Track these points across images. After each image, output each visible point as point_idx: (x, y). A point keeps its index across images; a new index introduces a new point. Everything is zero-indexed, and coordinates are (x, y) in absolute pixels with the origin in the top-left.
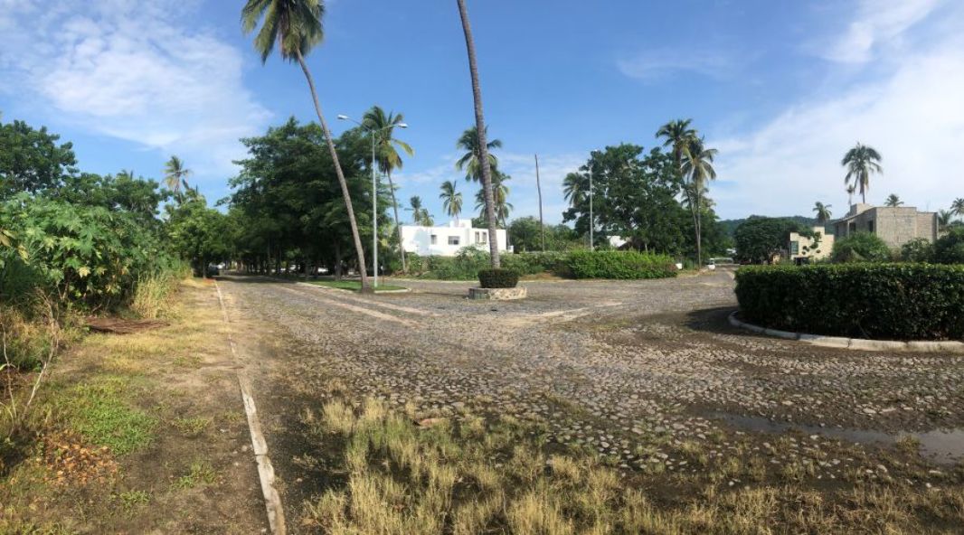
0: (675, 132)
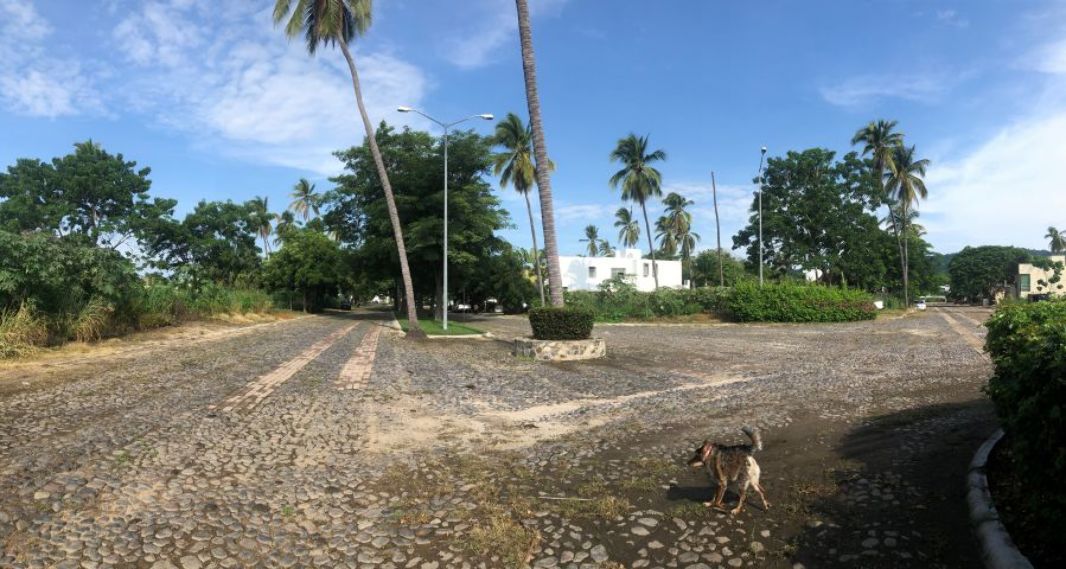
0: (876, 136)
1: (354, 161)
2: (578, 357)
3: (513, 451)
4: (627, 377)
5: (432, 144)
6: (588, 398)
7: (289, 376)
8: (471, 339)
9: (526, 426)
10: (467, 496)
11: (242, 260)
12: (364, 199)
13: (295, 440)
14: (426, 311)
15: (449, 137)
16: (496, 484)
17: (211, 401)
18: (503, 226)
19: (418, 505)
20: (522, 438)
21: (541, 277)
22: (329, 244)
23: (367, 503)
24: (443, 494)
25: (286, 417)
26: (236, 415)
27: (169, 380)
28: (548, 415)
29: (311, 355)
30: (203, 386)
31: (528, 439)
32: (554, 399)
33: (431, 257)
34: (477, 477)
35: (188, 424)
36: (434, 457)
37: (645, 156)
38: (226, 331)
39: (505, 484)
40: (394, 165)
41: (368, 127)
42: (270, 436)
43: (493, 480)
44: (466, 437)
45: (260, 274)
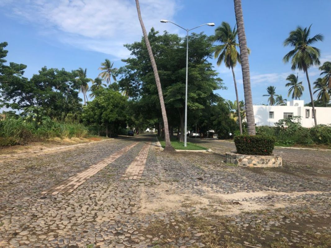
1: (136, 51)
2: (264, 166)
3: (226, 216)
4: (298, 181)
5: (180, 41)
6: (272, 191)
7: (96, 172)
8: (199, 152)
9: (234, 203)
10: (199, 239)
11: (70, 105)
12: (142, 73)
13: (97, 208)
14: (175, 136)
15: (189, 37)
16: (217, 234)
17: (44, 189)
18: (219, 88)
19: (169, 242)
20: (232, 210)
21: (240, 118)
22: (121, 98)
23: (139, 241)
24: (184, 237)
25: (92, 195)
26: (60, 196)
27: (15, 178)
28: (247, 198)
29: (109, 161)
30: (40, 181)
31: (235, 211)
32: (250, 189)
33: (178, 106)
34: (205, 229)
35: (27, 204)
36: (179, 216)
37: (308, 40)
38: (58, 148)
39: (222, 235)
40: (158, 54)
41: (144, 31)
42: (81, 207)
43: (215, 232)
44: (198, 207)
45: (81, 114)
